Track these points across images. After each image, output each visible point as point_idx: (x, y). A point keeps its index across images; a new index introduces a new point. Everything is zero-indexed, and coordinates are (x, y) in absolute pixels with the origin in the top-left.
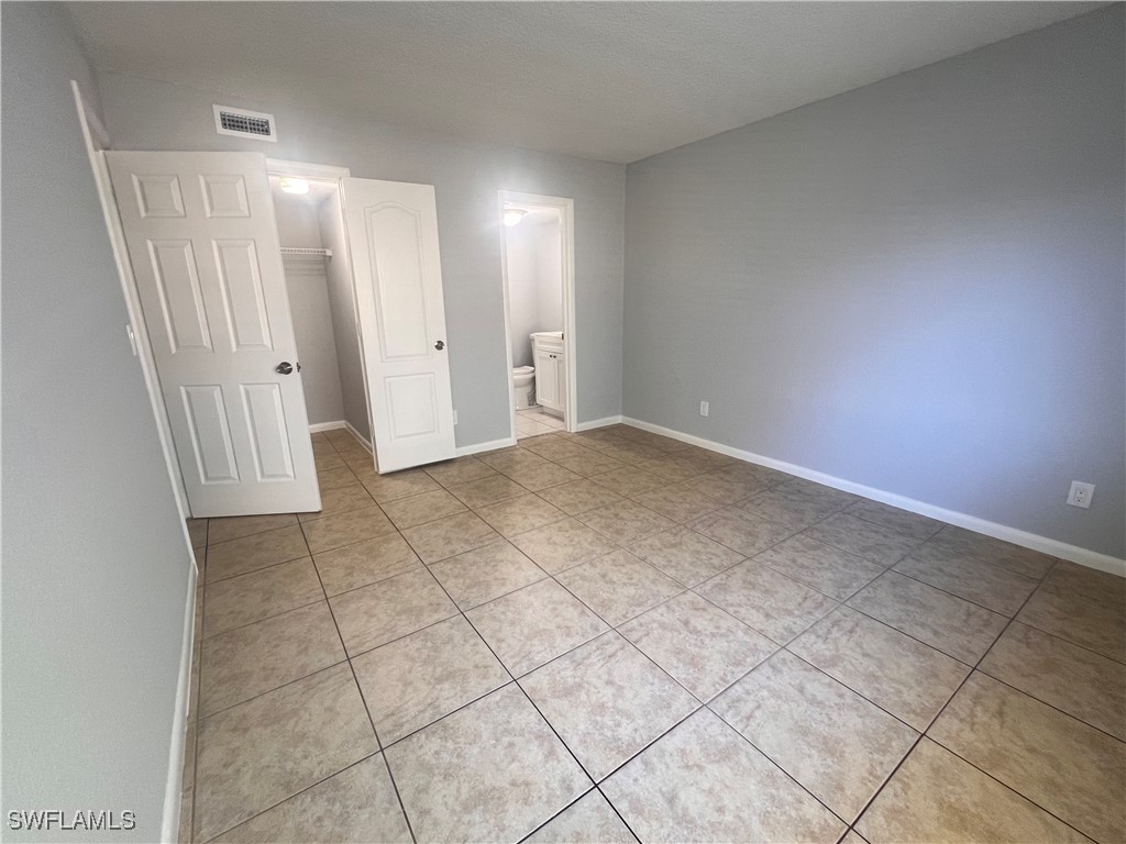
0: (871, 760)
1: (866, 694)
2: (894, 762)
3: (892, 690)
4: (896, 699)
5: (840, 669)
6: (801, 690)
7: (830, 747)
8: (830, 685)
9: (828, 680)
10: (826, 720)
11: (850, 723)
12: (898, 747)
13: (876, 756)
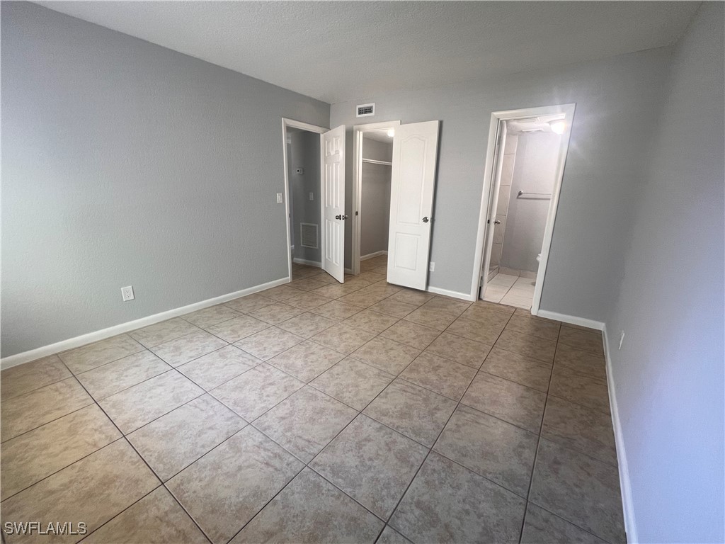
0: (155, 452)
1: (203, 460)
2: (150, 461)
3: (203, 475)
4: (195, 476)
5: (227, 449)
6: (211, 428)
7: (168, 435)
8: (213, 442)
9: (218, 441)
10: (186, 436)
11: (183, 448)
12: (159, 467)
13: (156, 454)
